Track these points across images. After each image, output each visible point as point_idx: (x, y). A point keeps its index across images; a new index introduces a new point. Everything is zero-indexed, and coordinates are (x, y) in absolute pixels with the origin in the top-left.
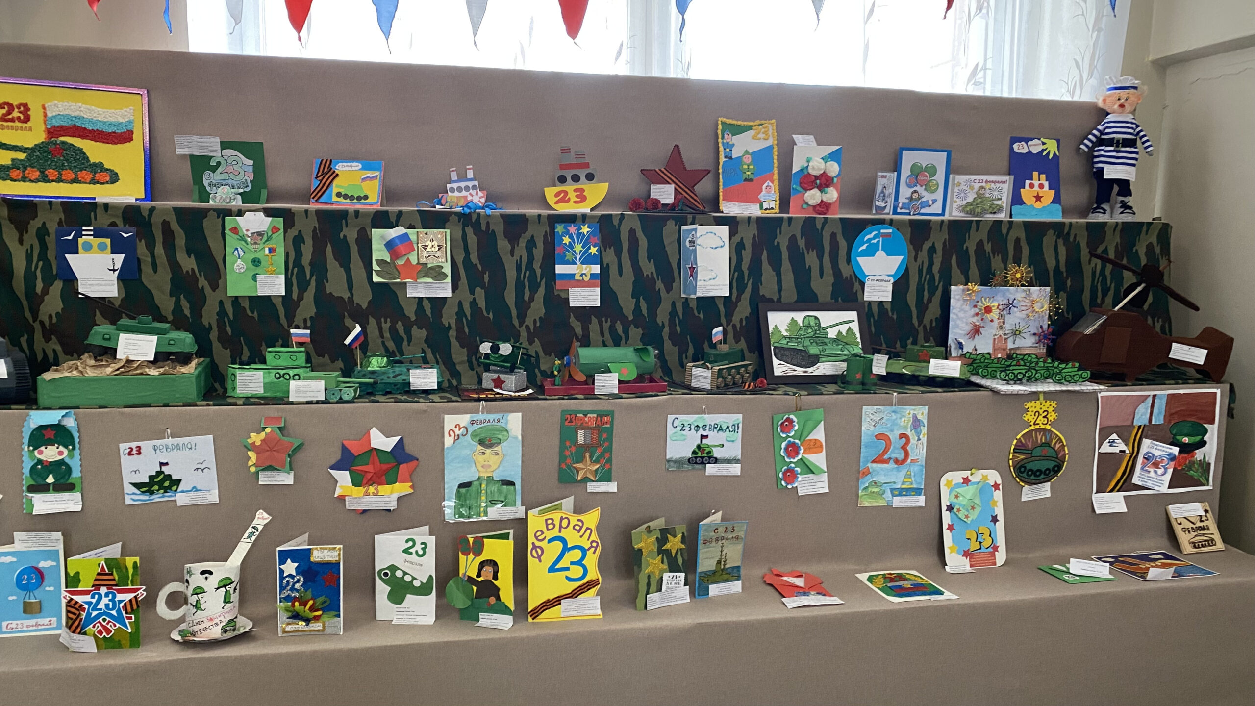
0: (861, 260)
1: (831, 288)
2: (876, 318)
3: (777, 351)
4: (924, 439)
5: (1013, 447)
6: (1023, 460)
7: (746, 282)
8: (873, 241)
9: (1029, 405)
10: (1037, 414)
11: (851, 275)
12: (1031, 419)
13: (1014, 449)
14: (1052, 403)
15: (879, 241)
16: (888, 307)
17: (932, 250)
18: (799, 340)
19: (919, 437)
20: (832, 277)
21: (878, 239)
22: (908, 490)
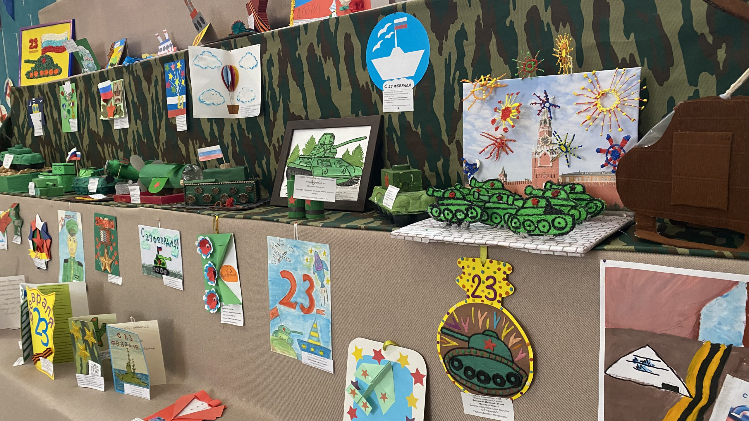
0: (376, 62)
1: (350, 100)
2: (399, 133)
3: (289, 171)
4: (328, 287)
5: (442, 324)
6: (455, 348)
7: (278, 100)
8: (386, 37)
9: (464, 263)
10: (476, 280)
11: (367, 83)
12: (468, 286)
13: (442, 328)
14: (501, 266)
15: (393, 35)
16: (410, 119)
17: (462, 35)
18: (310, 160)
19: (322, 282)
20: (350, 88)
21: (392, 33)
22: (316, 347)
